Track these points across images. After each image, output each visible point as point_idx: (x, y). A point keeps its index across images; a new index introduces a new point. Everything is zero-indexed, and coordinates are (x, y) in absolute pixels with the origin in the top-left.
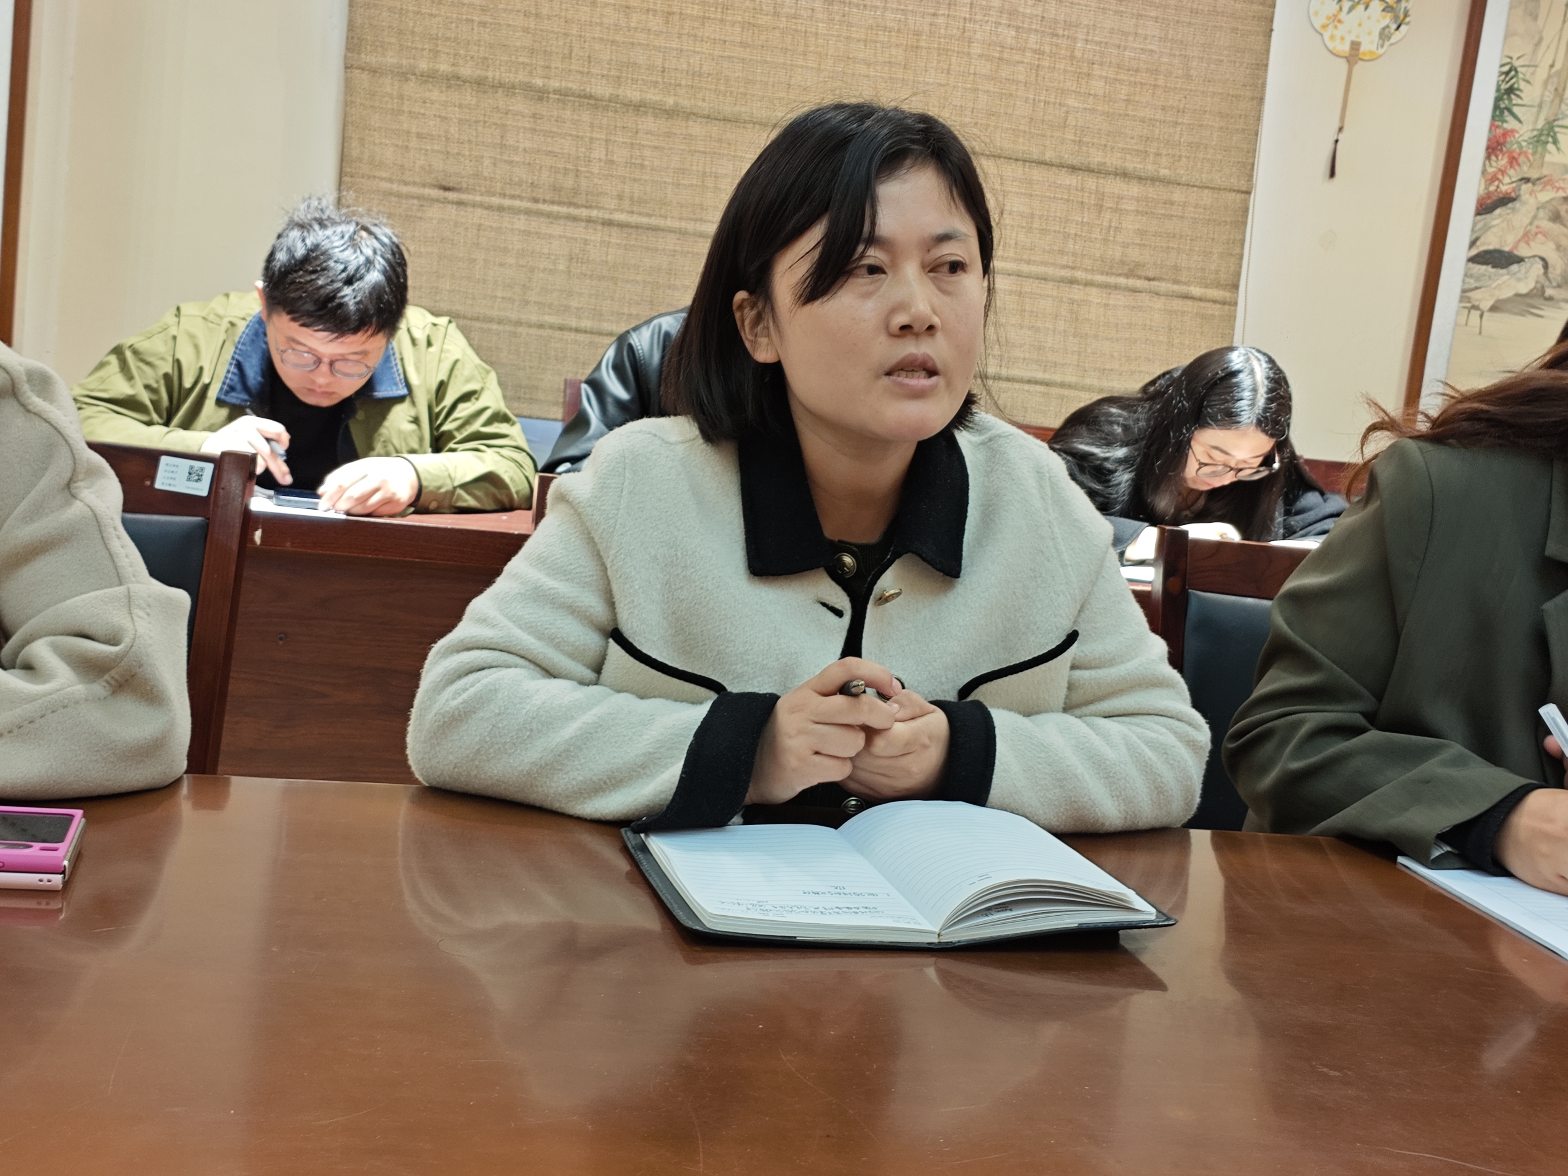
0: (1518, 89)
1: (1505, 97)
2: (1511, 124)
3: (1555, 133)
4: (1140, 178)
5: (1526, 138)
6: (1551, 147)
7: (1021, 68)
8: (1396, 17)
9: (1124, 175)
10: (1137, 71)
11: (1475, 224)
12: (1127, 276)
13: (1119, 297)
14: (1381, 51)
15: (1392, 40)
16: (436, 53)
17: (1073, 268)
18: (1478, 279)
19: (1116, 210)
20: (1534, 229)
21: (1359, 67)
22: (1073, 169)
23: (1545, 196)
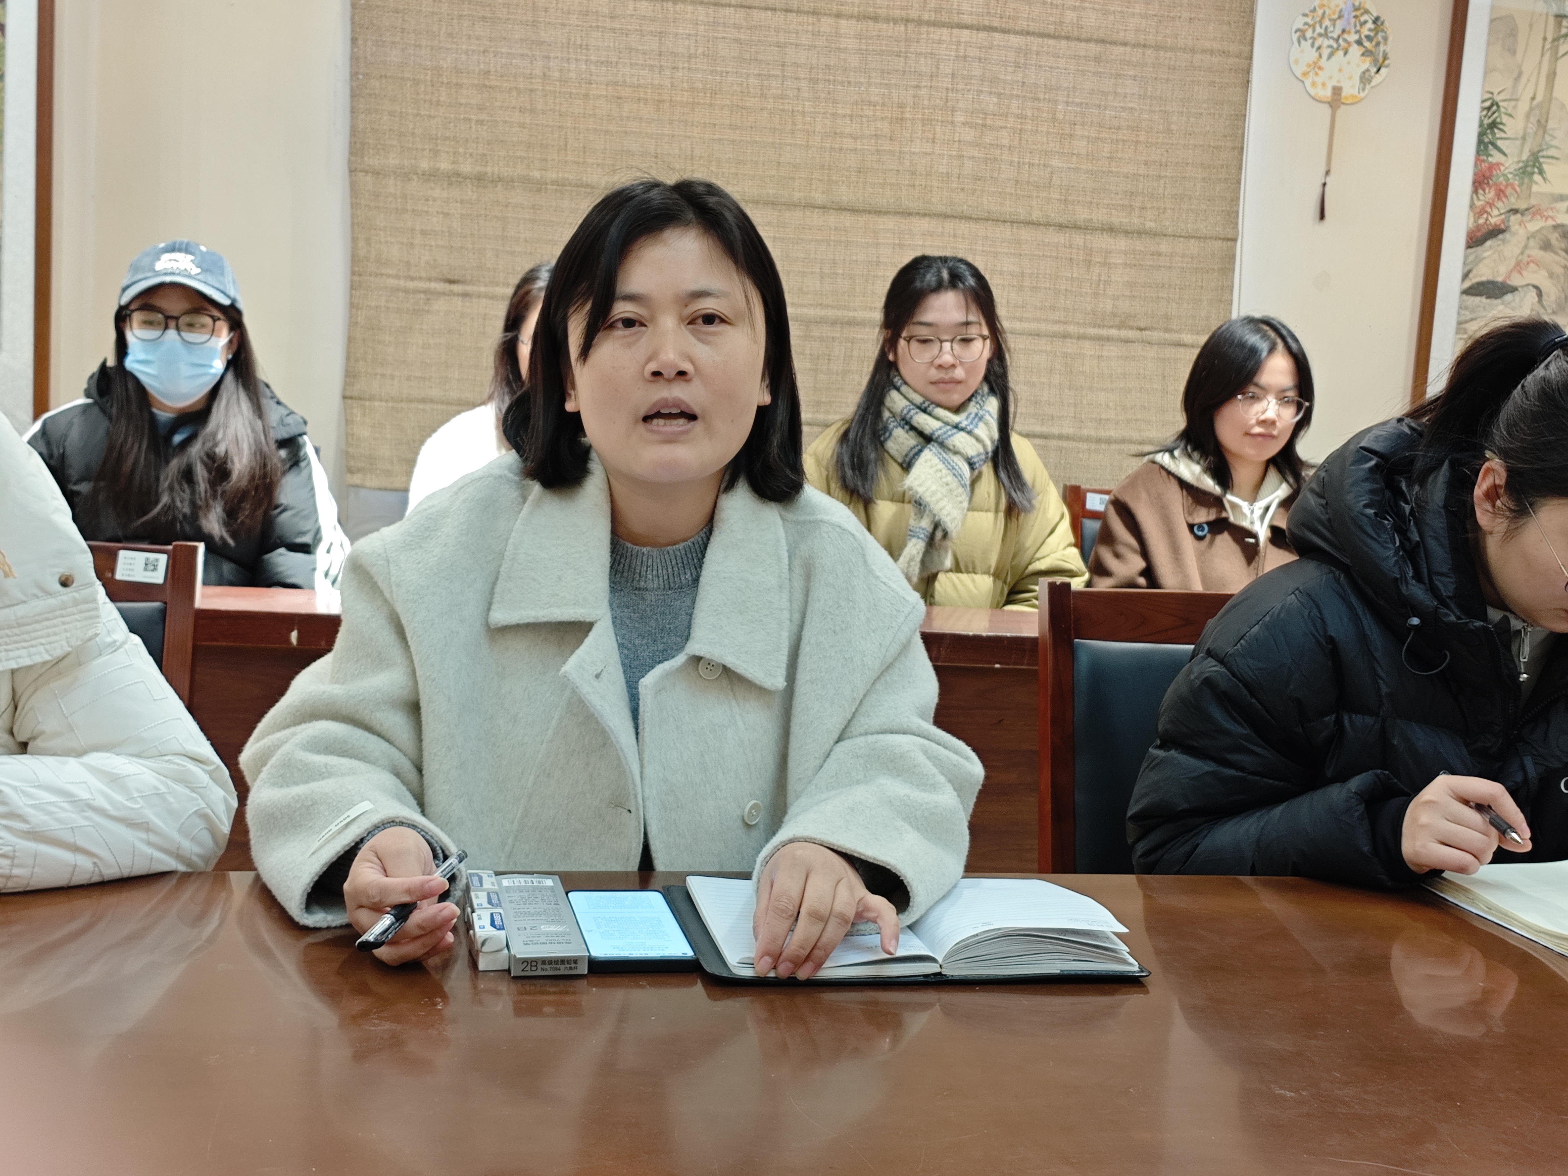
0: (1501, 123)
1: (1489, 131)
2: (1496, 157)
3: (1540, 164)
4: (1127, 232)
5: (1512, 170)
6: (1537, 177)
7: (1004, 133)
8: (1375, 61)
9: (1111, 230)
10: (1119, 128)
11: (1466, 257)
12: (1119, 327)
13: (1111, 348)
14: (1362, 95)
15: (1373, 83)
16: (436, 153)
17: (1065, 323)
18: (1473, 311)
19: (1105, 264)
20: (1525, 259)
21: (1342, 111)
22: (1061, 227)
23: (1534, 226)
